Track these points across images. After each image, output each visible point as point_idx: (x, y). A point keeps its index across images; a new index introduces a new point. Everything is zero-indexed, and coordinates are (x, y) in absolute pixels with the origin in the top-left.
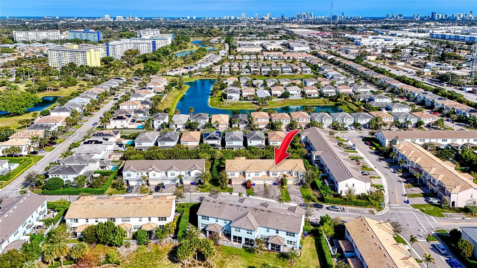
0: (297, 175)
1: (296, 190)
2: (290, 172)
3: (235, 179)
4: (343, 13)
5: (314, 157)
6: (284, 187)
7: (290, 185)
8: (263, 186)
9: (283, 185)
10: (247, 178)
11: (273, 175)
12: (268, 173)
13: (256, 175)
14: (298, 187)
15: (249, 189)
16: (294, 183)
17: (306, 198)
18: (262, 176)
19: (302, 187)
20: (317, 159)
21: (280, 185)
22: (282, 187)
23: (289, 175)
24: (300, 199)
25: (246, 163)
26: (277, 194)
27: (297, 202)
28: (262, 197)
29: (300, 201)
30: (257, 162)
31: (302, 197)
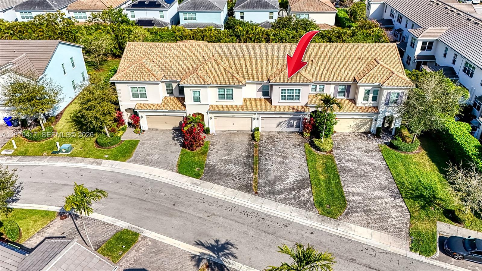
0: (375, 99)
1: (366, 159)
2: (349, 87)
3: (150, 109)
5: (419, 45)
6: (322, 143)
7: (344, 138)
8: (246, 139)
9: (318, 137)
10: (191, 109)
11: (283, 97)
12: (267, 92)
13: (222, 97)
14: (374, 144)
15: (191, 148)
16: (358, 127)
17: (416, 198)
18: (246, 100)
19: (391, 145)
20: (427, 53)
21: (307, 134)
22: (312, 144)
23: (340, 98)
24: (389, 200)
25: (196, 54)
26: (292, 174)
27: (375, 221)
28: (230, 187)
29: (390, 212)
30: (235, 51)
31: (396, 190)
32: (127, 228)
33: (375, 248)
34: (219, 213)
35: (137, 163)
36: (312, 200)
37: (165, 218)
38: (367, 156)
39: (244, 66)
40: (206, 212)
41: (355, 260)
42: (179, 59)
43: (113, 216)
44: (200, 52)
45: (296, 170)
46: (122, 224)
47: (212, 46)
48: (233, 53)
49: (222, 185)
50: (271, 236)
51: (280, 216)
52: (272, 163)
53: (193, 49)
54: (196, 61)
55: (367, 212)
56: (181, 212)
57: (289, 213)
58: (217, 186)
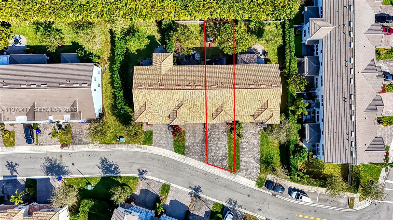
1: (252, 140)
14: (258, 129)
17: (265, 163)
22: (231, 130)
24: (255, 164)
25: (173, 99)
26: (221, 151)
27: (248, 175)
28: (197, 160)
29: (254, 170)
30: (194, 96)
31: (259, 159)
32: (165, 183)
33: (245, 186)
34: (194, 174)
35: (156, 146)
36: (228, 165)
37: (176, 178)
38: (253, 138)
39: (200, 106)
40: (190, 174)
41: (238, 191)
42: (165, 103)
43: (158, 178)
44: (175, 97)
45: (223, 148)
46: (163, 181)
47: (181, 92)
48: (193, 97)
49: (194, 159)
50: (213, 184)
51: (216, 174)
52: (213, 144)
53: (171, 94)
54: (174, 104)
55: (246, 170)
56: (181, 174)
57: (219, 172)
58: (192, 159)
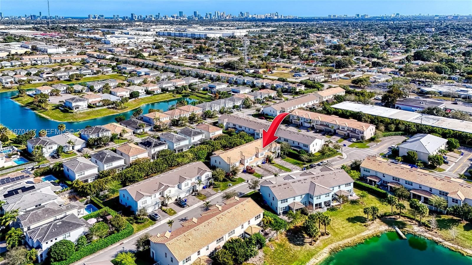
4: (40, 13)
11: (261, 155)
